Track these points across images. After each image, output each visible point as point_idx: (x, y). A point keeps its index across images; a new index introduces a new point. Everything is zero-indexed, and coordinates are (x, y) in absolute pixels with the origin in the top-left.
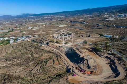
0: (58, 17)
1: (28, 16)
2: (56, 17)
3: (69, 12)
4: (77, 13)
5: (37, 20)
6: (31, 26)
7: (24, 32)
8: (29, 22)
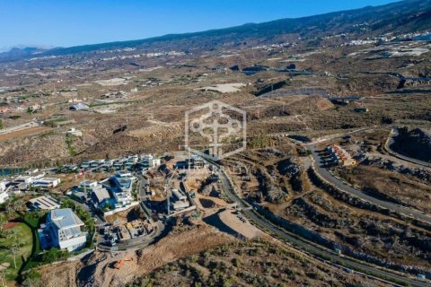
0: (156, 55)
1: (36, 56)
2: (152, 55)
3: (188, 36)
4: (218, 38)
5: (77, 68)
6: (76, 94)
7: (73, 130)
8: (48, 77)
